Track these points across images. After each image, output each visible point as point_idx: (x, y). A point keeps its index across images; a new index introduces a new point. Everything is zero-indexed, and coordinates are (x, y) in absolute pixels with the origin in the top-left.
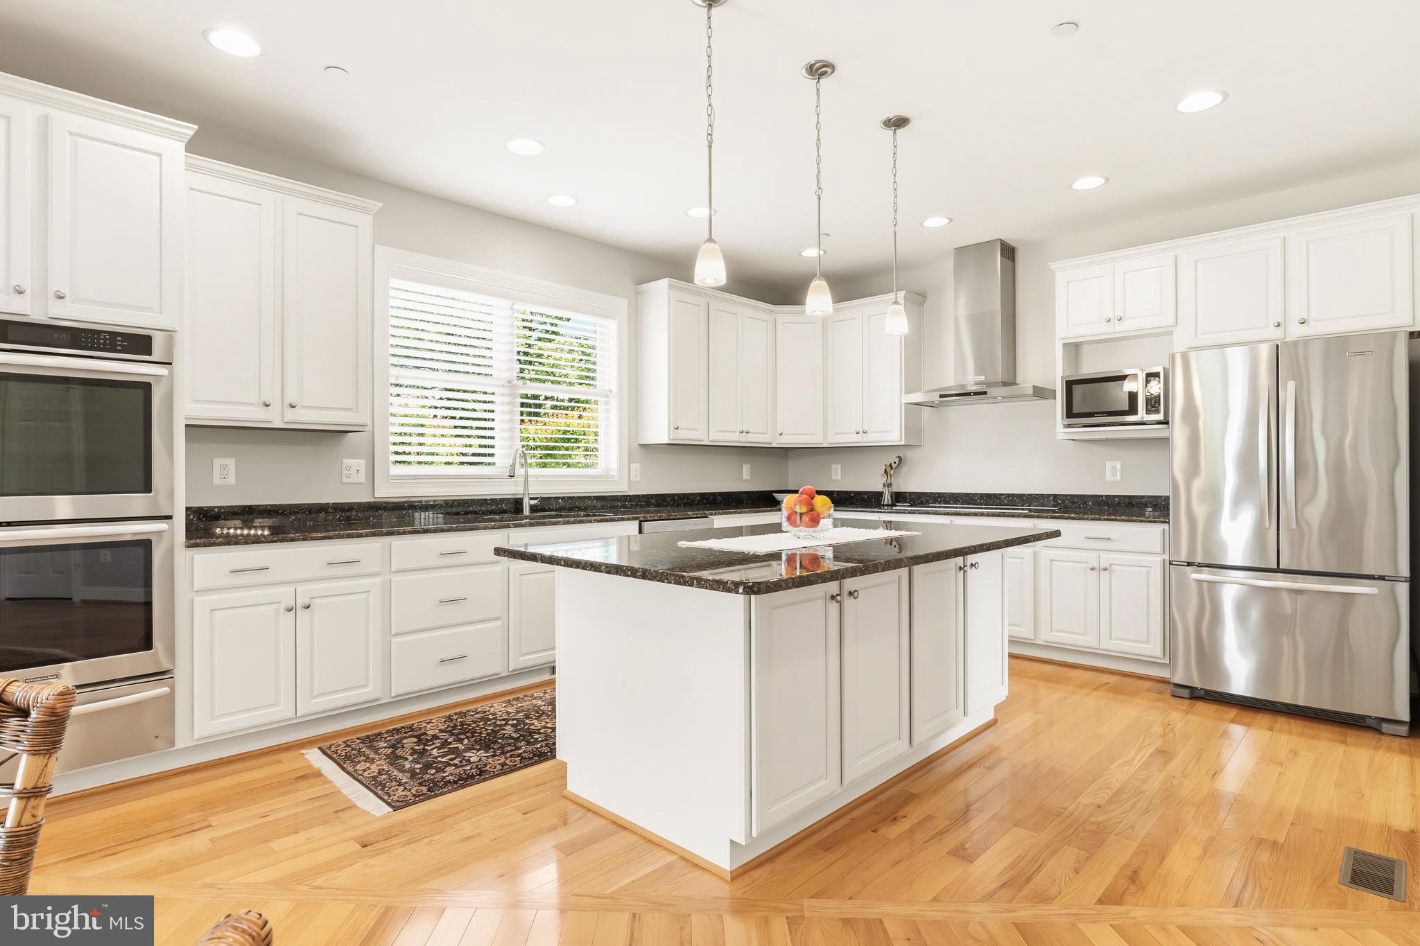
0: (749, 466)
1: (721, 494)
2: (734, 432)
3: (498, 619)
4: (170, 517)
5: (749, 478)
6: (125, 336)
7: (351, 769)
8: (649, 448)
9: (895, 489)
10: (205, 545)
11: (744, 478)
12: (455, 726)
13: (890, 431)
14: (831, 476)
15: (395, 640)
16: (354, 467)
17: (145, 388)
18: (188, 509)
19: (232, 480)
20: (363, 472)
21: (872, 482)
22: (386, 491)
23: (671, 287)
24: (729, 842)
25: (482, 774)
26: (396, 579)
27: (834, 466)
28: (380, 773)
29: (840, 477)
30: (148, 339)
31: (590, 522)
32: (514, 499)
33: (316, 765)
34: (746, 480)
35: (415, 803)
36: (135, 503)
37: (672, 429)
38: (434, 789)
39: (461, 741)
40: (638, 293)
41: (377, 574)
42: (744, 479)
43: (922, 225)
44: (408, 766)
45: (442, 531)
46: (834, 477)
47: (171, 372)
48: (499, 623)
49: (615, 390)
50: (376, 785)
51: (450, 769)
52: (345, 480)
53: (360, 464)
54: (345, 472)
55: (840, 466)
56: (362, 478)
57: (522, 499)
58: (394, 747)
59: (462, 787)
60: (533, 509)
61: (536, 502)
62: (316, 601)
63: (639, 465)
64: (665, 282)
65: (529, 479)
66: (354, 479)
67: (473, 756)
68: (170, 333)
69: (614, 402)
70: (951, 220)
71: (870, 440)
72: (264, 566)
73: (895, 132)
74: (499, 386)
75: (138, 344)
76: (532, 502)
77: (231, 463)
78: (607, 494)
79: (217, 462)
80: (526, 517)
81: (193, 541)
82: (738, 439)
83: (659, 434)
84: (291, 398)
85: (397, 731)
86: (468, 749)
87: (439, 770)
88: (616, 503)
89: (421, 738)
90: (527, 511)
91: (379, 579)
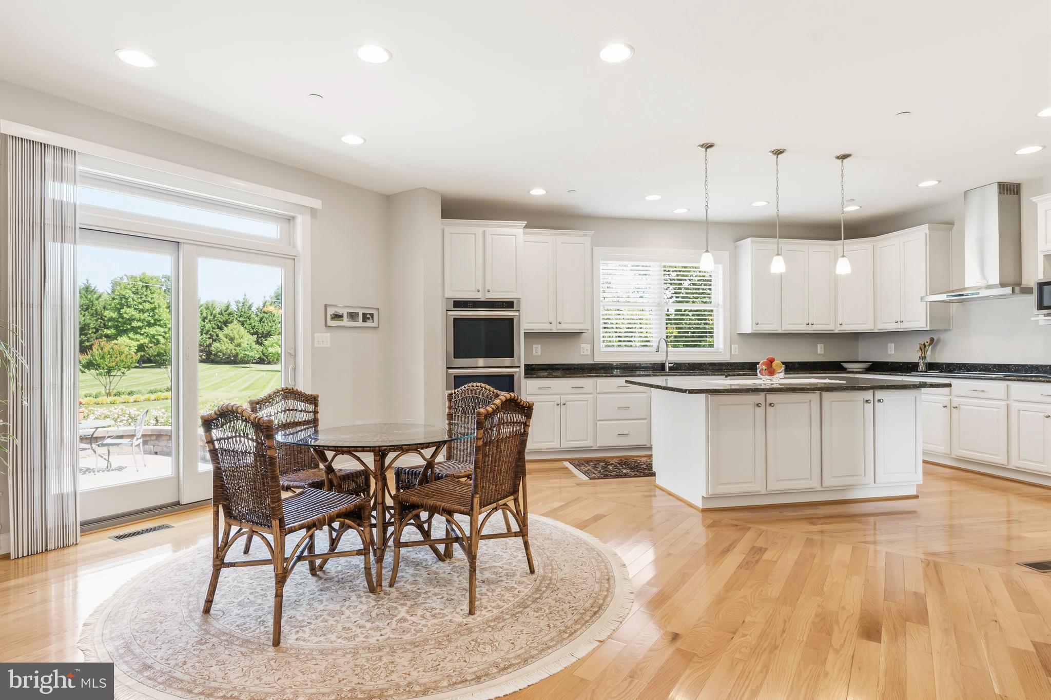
0: (822, 345)
1: (798, 363)
2: (802, 324)
3: (646, 419)
4: (519, 367)
5: (822, 352)
6: (506, 302)
7: (578, 468)
8: (742, 335)
9: (928, 360)
10: (530, 378)
11: (818, 353)
12: (622, 462)
13: (918, 320)
14: (887, 352)
15: (598, 423)
16: (585, 348)
17: (511, 320)
18: (525, 365)
19: (539, 353)
20: (589, 349)
21: (911, 355)
22: (599, 359)
23: (752, 242)
24: (701, 497)
25: (626, 476)
26: (599, 396)
27: (889, 345)
28: (588, 470)
29: (893, 353)
30: (512, 302)
31: (695, 375)
32: (661, 363)
33: (567, 466)
34: (819, 354)
35: (598, 479)
36: (507, 361)
37: (754, 324)
38: (606, 477)
39: (622, 466)
40: (736, 247)
41: (591, 394)
42: (820, 353)
43: (917, 186)
44: (599, 470)
45: (619, 376)
46: (889, 353)
47: (519, 314)
48: (645, 421)
49: (721, 303)
50: (585, 473)
51: (614, 473)
52: (582, 354)
53: (588, 346)
54: (582, 350)
55: (893, 345)
56: (589, 352)
57: (665, 363)
58: (596, 465)
59: (617, 478)
60: (670, 368)
61: (672, 365)
62: (568, 402)
63: (737, 345)
64: (749, 240)
65: (668, 353)
66: (585, 353)
67: (625, 471)
68: (519, 299)
69: (721, 310)
70: (940, 182)
71: (905, 326)
72: (550, 387)
73: (842, 162)
74: (654, 306)
75: (509, 305)
76: (670, 365)
77: (539, 346)
78: (716, 362)
79: (535, 346)
80: (667, 372)
81: (527, 376)
82: (804, 329)
83: (747, 328)
84: (559, 320)
85: (599, 461)
86: (624, 469)
87: (609, 472)
88: (721, 367)
89: (607, 464)
90: (667, 369)
91: (591, 396)
